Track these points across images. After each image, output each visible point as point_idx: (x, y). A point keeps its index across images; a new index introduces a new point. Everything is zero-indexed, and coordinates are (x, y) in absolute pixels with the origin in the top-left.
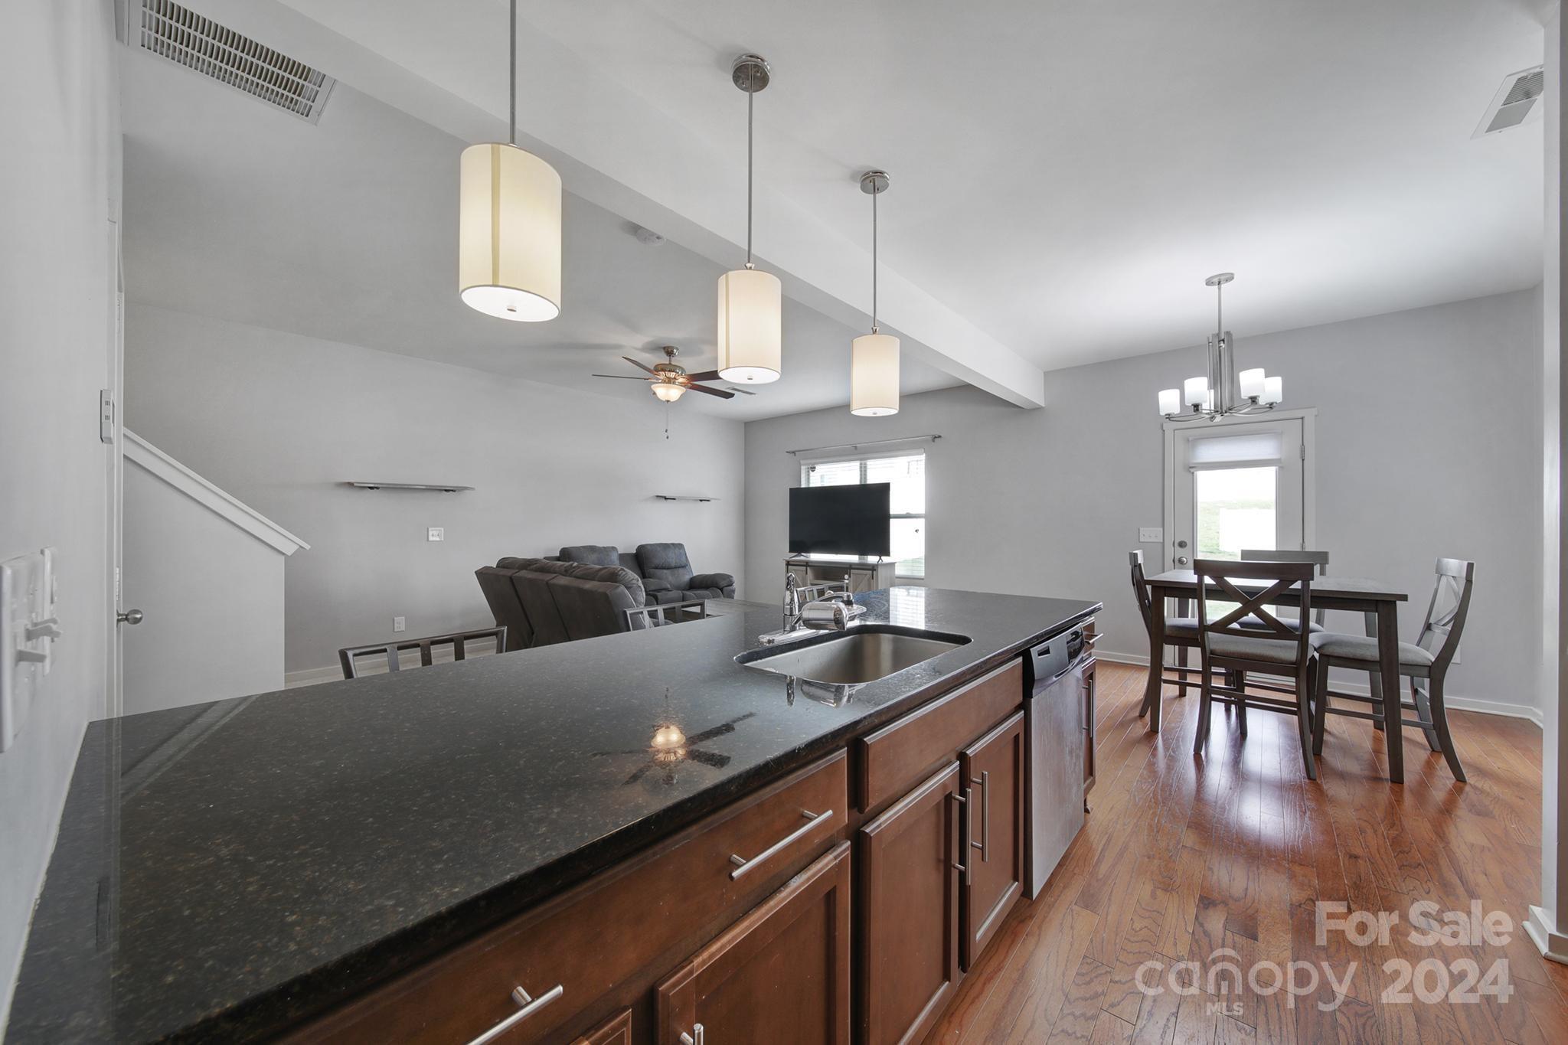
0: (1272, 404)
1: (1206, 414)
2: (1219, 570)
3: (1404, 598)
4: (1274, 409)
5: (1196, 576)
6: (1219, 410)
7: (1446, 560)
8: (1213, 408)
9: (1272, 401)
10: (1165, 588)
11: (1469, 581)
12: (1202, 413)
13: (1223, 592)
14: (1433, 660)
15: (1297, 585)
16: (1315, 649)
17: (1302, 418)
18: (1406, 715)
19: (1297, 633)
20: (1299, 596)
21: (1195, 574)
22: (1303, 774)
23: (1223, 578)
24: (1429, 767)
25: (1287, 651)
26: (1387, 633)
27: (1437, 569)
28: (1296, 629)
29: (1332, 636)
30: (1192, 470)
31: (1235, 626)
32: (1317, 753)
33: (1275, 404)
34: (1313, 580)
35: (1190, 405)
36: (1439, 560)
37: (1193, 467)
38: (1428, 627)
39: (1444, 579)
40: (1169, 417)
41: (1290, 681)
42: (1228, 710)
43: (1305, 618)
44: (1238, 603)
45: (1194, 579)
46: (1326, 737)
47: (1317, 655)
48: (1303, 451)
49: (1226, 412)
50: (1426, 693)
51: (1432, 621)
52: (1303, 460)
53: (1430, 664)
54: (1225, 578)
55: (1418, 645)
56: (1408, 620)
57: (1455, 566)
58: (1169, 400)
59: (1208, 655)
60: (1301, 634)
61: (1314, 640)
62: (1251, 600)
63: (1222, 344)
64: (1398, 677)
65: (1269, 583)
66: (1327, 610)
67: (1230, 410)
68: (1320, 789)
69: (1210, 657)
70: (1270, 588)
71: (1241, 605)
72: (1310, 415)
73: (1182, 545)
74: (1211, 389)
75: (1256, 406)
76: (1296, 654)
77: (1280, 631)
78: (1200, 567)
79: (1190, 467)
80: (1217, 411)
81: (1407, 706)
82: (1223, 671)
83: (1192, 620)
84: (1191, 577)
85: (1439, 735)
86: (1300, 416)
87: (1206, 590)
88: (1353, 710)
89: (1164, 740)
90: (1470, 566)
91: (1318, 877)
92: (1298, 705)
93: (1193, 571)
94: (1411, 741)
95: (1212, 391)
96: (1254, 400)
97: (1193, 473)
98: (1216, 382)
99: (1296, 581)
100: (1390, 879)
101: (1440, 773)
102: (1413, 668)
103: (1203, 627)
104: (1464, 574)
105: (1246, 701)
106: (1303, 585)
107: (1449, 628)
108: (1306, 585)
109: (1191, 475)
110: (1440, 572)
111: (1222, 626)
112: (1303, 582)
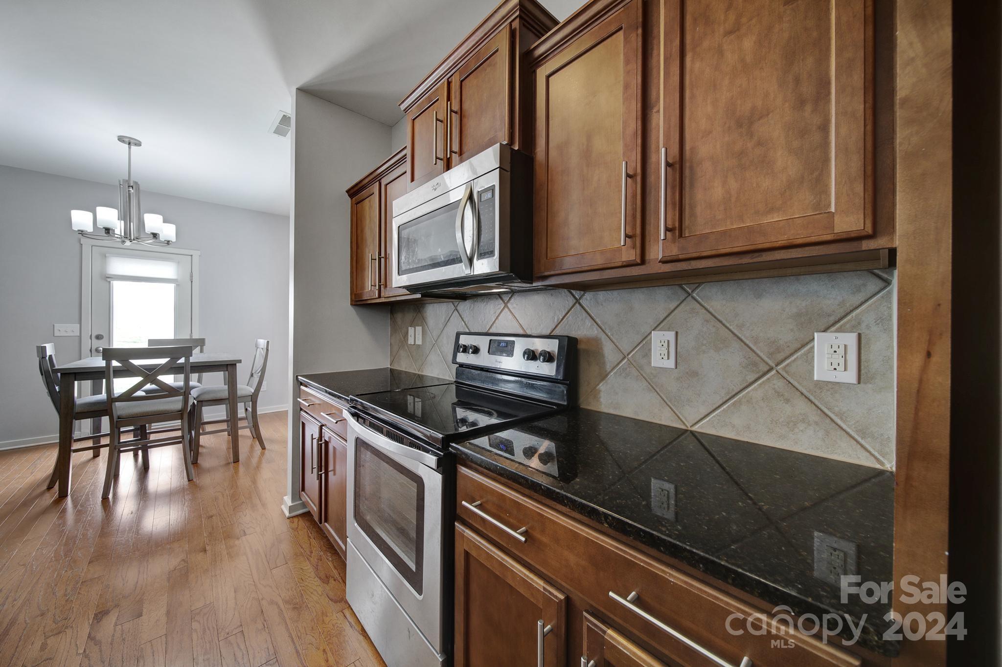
0: (168, 241)
1: (117, 237)
2: (125, 355)
3: (240, 361)
4: (170, 245)
5: (105, 361)
6: (127, 236)
7: (259, 340)
8: (123, 234)
9: (169, 240)
10: (75, 374)
11: (267, 350)
12: (114, 237)
13: (127, 371)
14: (253, 391)
15: (182, 360)
16: (194, 399)
17: (191, 256)
18: (241, 424)
19: (182, 391)
20: (183, 367)
21: (103, 360)
22: (186, 479)
23: (128, 360)
24: (252, 447)
25: (175, 403)
26: (232, 382)
27: (256, 345)
28: (181, 388)
29: (205, 388)
30: (109, 280)
31: (140, 393)
32: (195, 463)
33: (170, 242)
34: (192, 356)
35: (102, 227)
36: (257, 341)
37: (109, 277)
38: (252, 375)
39: (258, 349)
40: (82, 233)
41: (177, 423)
42: (136, 456)
43: (187, 380)
44: (141, 378)
45: (103, 364)
46: (201, 450)
47: (195, 402)
48: (191, 276)
49: (134, 240)
50: (250, 409)
51: (253, 372)
52: (192, 282)
53: (252, 394)
54: (130, 361)
55: (247, 385)
56: (242, 373)
57: (262, 342)
58: (81, 219)
59: (115, 420)
60: (185, 391)
61: (194, 393)
62: (150, 374)
63: (131, 190)
64: (237, 404)
65: (163, 361)
66: (204, 374)
67: (137, 239)
68: (195, 485)
69: (117, 421)
70: (164, 364)
71: (143, 379)
72: (196, 254)
73: (99, 337)
74: (121, 220)
75: (157, 241)
76: (181, 404)
77: (171, 392)
78: (108, 354)
79: (107, 277)
80: (127, 238)
81: (241, 419)
82: (132, 428)
83: (103, 396)
84: (100, 363)
85: (255, 430)
86: (191, 254)
87: (114, 371)
88: (216, 429)
89: (73, 500)
90: (268, 342)
91: (188, 542)
92: (183, 437)
93: (101, 358)
94: (243, 436)
95: (123, 222)
96: (155, 235)
97: (110, 282)
98: (125, 216)
99: (181, 358)
100: (228, 519)
101: (256, 449)
102: (244, 398)
103: (112, 400)
104: (266, 347)
105: (148, 445)
106: (185, 360)
107: (260, 374)
108: (187, 359)
109: (108, 283)
110: (257, 347)
111: (128, 396)
112: (186, 358)
